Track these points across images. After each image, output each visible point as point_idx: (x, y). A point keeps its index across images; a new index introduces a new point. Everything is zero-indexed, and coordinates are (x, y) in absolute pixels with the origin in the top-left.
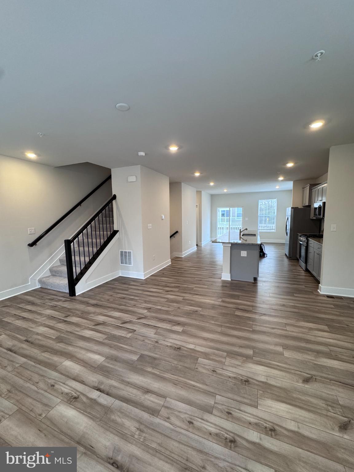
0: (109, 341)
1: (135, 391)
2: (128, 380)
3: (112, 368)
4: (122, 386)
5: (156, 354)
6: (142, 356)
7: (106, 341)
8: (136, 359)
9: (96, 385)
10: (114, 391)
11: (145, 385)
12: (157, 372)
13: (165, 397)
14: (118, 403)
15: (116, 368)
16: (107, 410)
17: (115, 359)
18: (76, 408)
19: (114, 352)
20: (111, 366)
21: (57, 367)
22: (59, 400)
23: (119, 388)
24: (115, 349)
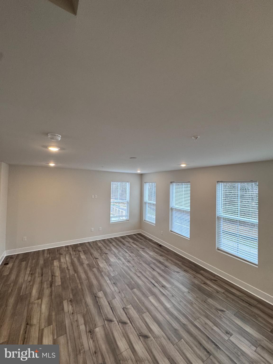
0: (143, 309)
1: (143, 279)
2: (143, 283)
3: (147, 291)
4: (146, 282)
5: (125, 286)
6: (132, 289)
7: (145, 310)
8: (135, 289)
9: (155, 287)
10: (150, 282)
11: (139, 279)
12: (131, 280)
13: (135, 273)
14: (149, 279)
15: (145, 290)
16: (153, 279)
17: (143, 294)
18: (163, 284)
19: (143, 298)
20: (147, 292)
21: (173, 306)
22: (169, 289)
23: (147, 282)
24: (142, 300)
